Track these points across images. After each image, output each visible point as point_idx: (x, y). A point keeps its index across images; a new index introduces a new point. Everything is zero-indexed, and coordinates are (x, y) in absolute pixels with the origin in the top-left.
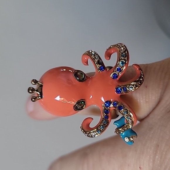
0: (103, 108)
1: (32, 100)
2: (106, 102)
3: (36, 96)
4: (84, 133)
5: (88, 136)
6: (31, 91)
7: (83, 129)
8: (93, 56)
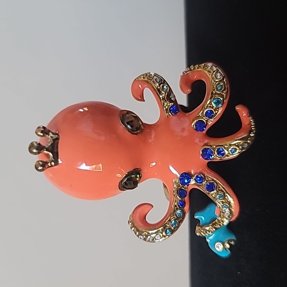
0: (175, 186)
1: (37, 168)
2: (182, 175)
3: (45, 160)
4: (137, 233)
5: (145, 239)
6: (35, 151)
7: (133, 226)
8: (157, 84)
